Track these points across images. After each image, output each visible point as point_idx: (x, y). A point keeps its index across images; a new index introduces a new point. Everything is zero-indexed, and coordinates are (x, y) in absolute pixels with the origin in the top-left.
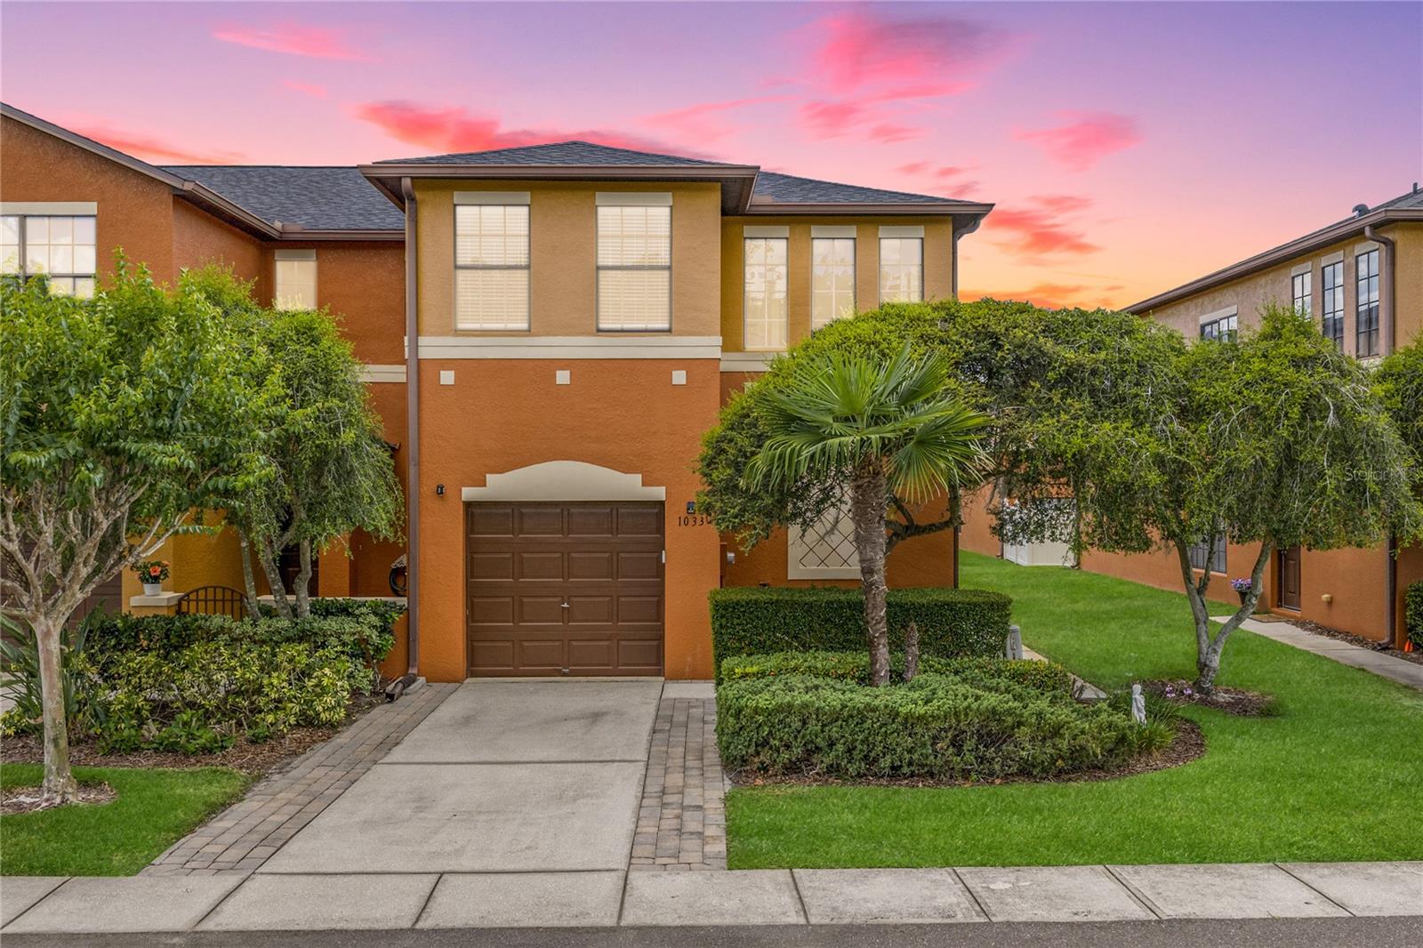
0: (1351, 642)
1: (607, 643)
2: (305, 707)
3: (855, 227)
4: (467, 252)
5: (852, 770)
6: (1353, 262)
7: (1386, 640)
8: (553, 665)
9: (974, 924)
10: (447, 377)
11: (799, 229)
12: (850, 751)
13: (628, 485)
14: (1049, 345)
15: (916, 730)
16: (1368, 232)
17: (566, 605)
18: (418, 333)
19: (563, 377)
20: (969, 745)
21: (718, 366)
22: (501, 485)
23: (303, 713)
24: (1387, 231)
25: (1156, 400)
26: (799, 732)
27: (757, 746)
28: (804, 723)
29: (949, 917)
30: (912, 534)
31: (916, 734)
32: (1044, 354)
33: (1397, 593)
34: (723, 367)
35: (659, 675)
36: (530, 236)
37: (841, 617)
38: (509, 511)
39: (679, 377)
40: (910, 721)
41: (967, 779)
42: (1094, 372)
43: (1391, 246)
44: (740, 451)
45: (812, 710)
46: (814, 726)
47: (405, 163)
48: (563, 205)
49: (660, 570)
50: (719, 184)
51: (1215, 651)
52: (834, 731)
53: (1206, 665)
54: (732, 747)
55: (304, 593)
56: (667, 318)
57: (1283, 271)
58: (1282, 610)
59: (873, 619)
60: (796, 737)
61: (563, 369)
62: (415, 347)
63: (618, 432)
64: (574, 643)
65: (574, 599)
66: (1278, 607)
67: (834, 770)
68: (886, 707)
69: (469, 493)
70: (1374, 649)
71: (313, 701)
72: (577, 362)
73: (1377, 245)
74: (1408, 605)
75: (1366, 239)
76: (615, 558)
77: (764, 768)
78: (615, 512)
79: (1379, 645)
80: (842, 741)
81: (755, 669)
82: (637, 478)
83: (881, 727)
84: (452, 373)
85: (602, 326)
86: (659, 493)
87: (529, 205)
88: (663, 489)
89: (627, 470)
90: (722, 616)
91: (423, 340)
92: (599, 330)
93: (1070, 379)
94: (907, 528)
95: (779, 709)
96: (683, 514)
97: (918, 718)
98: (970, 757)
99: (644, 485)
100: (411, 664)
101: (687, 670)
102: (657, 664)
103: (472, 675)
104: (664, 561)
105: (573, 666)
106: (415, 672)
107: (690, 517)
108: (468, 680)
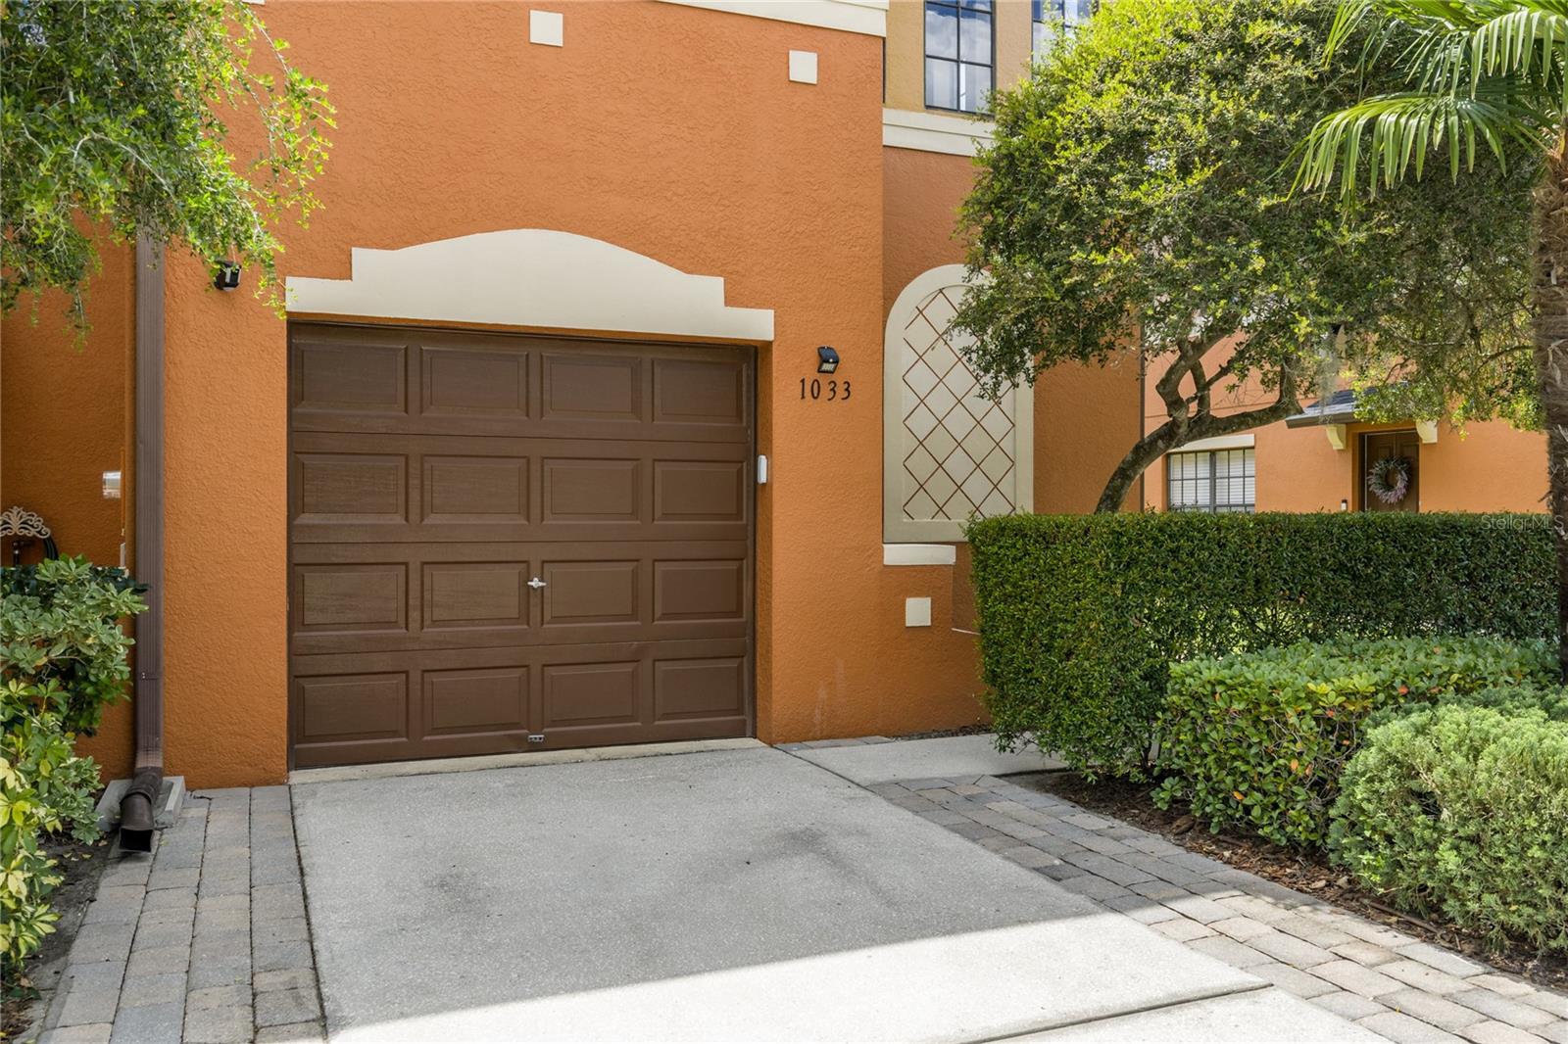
1: (628, 668)
8: (505, 727)
17: (535, 583)
19: (546, 28)
21: (880, 55)
22: (389, 280)
35: (743, 735)
38: (398, 345)
39: (804, 66)
49: (751, 499)
63: (672, 176)
64: (555, 672)
65: (556, 569)
69: (308, 295)
76: (647, 476)
78: (647, 368)
82: (713, 287)
86: (756, 324)
88: (768, 316)
89: (692, 262)
96: (811, 374)
99: (730, 300)
100: (142, 742)
101: (818, 717)
102: (739, 711)
103: (299, 760)
104: (763, 478)
105: (554, 724)
106: (160, 764)
107: (824, 380)
108: (297, 777)
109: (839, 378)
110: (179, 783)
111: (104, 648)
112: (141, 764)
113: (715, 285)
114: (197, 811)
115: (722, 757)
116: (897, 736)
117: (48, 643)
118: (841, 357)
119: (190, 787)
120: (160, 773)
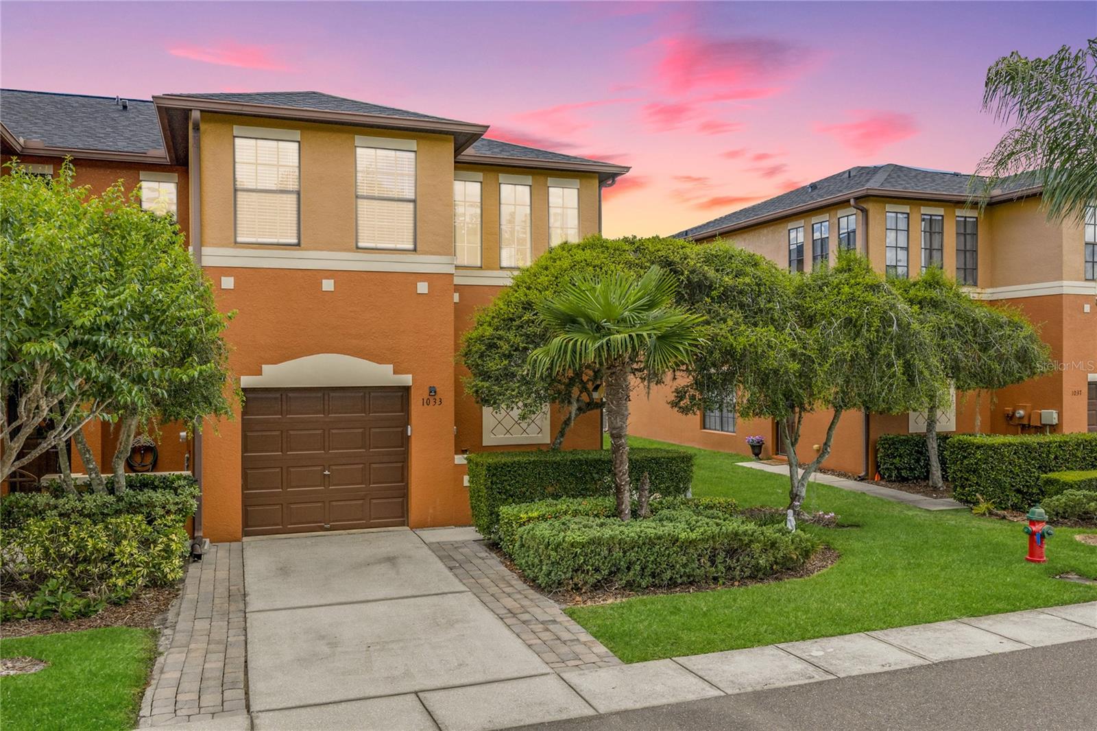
0: (838, 476)
1: (361, 502)
2: (153, 570)
3: (531, 177)
4: (245, 177)
5: (644, 584)
6: (837, 222)
7: (863, 474)
8: (316, 522)
9: (829, 681)
10: (228, 283)
11: (491, 175)
12: (643, 569)
13: (381, 374)
14: (711, 273)
15: (687, 551)
16: (852, 202)
17: (327, 473)
18: (201, 244)
19: (328, 285)
20: (719, 559)
21: (453, 280)
22: (275, 374)
23: (150, 574)
24: (865, 202)
25: (783, 312)
26: (605, 558)
27: (573, 571)
28: (610, 551)
29: (810, 678)
30: (592, 409)
31: (688, 553)
32: (706, 279)
33: (870, 442)
34: (457, 281)
35: (404, 525)
36: (299, 167)
37: (580, 471)
38: (278, 395)
39: (423, 288)
40: (685, 544)
41: (717, 584)
42: (741, 292)
43: (865, 212)
44: (512, 346)
45: (616, 541)
46: (617, 553)
47: (193, 97)
48: (327, 143)
49: (405, 441)
50: (452, 137)
51: (803, 485)
52: (632, 555)
53: (797, 495)
54: (553, 574)
55: (121, 470)
56: (412, 240)
57: (782, 225)
58: (779, 457)
59: (620, 472)
60: (604, 563)
61: (327, 278)
62: (199, 255)
63: (373, 331)
64: (334, 503)
65: (334, 467)
66: (776, 455)
67: (630, 586)
68: (669, 535)
69: (247, 381)
70: (856, 480)
71: (161, 564)
72: (339, 273)
73: (855, 211)
74: (878, 450)
75: (850, 206)
76: (367, 433)
77: (577, 588)
78: (367, 396)
79: (859, 477)
80: (638, 563)
81: (535, 514)
82: (389, 368)
83: (665, 551)
84: (232, 279)
85: (361, 244)
86: (407, 379)
87: (298, 142)
88: (410, 376)
89: (380, 360)
90: (494, 475)
91: (205, 250)
92: (358, 248)
93: (726, 296)
94: (588, 404)
95: (592, 541)
96: (426, 396)
97: (690, 542)
98: (721, 567)
99: (395, 373)
100: (196, 528)
101: (429, 520)
102: (403, 517)
103: (246, 534)
104: (409, 434)
105: (333, 522)
106: (202, 535)
107: (431, 399)
108: (245, 539)
109: (437, 397)
110: (208, 541)
111: (191, 505)
112: (196, 535)
113: (390, 367)
114: (214, 550)
115: (389, 533)
116: (460, 526)
117: (177, 504)
118: (437, 390)
119: (211, 542)
120: (202, 537)
